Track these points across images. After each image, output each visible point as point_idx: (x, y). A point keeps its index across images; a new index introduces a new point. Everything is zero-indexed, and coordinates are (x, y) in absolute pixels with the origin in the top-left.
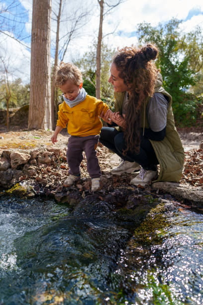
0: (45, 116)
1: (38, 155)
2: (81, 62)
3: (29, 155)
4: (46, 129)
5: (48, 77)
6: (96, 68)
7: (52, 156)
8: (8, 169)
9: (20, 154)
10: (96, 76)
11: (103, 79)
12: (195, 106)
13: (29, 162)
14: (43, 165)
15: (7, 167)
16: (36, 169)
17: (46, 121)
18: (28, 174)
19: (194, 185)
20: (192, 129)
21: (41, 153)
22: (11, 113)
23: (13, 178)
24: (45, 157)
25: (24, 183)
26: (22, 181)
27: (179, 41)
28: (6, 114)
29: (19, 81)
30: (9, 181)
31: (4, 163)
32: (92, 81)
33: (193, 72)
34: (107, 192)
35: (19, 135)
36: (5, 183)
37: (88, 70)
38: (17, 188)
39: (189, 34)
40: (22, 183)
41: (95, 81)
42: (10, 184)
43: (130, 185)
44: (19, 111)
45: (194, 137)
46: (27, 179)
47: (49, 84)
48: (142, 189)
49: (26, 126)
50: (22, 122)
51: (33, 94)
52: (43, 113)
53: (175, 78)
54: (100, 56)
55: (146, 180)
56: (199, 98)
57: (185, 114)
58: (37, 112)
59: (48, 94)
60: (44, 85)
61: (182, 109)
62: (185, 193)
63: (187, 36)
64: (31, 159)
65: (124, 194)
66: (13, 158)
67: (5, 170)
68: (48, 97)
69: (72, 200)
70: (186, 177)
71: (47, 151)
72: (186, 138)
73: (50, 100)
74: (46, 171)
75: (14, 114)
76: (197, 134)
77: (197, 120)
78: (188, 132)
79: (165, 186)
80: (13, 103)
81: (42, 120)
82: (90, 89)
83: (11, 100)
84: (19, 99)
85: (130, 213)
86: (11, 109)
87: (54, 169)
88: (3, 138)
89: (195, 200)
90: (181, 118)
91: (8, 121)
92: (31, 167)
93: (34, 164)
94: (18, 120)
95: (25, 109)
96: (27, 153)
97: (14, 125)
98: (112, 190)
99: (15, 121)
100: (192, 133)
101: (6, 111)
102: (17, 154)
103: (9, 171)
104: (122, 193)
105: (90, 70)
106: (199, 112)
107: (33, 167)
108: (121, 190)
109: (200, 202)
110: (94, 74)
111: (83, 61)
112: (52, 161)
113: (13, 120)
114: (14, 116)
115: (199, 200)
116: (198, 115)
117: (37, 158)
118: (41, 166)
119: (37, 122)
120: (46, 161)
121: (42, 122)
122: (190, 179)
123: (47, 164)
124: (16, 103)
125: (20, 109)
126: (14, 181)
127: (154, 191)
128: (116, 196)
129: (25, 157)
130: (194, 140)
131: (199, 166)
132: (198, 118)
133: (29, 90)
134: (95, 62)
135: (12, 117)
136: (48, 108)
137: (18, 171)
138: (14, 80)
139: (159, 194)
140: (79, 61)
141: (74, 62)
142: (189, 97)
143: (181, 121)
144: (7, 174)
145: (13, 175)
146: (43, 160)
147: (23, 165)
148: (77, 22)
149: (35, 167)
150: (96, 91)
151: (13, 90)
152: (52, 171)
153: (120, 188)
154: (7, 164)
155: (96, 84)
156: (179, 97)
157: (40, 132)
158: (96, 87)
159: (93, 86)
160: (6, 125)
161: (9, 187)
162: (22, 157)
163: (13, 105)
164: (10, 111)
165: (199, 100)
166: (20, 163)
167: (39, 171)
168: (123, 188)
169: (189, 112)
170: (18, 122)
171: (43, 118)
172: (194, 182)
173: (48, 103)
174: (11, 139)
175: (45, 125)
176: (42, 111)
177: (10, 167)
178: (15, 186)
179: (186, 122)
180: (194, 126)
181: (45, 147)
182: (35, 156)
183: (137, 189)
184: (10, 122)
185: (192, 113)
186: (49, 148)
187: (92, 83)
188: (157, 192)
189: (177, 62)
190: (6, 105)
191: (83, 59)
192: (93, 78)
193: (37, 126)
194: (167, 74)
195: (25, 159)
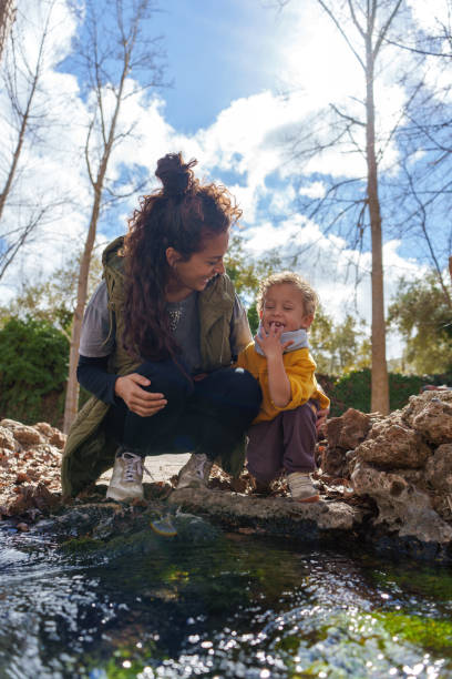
2: (42, 290)
6: (75, 305)
10: (73, 319)
27: (244, 272)
32: (65, 328)
37: (59, 306)
39: (260, 263)
41: (72, 328)
54: (86, 278)
63: (256, 265)
82: (57, 344)
105: (63, 306)
109: (273, 519)
110: (70, 315)
111: (47, 287)
115: (271, 515)
134: (75, 291)
140: (40, 287)
141: (28, 287)
148: (43, 211)
150: (72, 349)
155: (72, 334)
158: (71, 341)
159: (65, 339)
187: (64, 333)
191: (48, 283)
192: (66, 323)
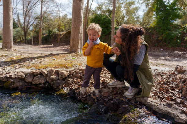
0: (79, 45)
1: (73, 72)
3: (69, 73)
4: (79, 52)
5: (81, 22)
6: (112, 8)
7: (81, 73)
8: (57, 80)
9: (64, 72)
11: (117, 14)
12: (180, 33)
13: (69, 76)
14: (76, 79)
15: (57, 79)
16: (72, 81)
17: (79, 47)
18: (68, 83)
19: (162, 101)
20: (177, 49)
21: (75, 71)
22: (61, 35)
23: (60, 85)
24: (77, 73)
25: (66, 89)
26: (64, 87)
28: (58, 36)
29: (66, 15)
30: (58, 87)
31: (56, 77)
32: (110, 16)
33: (180, 9)
34: (109, 100)
35: (64, 57)
36: (56, 87)
37: (107, 9)
38: (62, 92)
40: (65, 89)
41: (112, 16)
42: (59, 88)
43: (123, 97)
44: (65, 34)
45: (178, 55)
46: (67, 87)
47: (82, 26)
48: (130, 100)
49: (69, 43)
50: (67, 41)
51: (73, 32)
52: (78, 43)
53: (167, 14)
55: (132, 94)
56: (184, 27)
57: (172, 39)
58: (75, 42)
59: (81, 32)
60: (79, 27)
61: (170, 35)
62: (154, 107)
64: (70, 75)
65: (118, 102)
66: (61, 74)
67: (56, 81)
68: (81, 33)
69: (90, 102)
70: (159, 94)
71: (78, 71)
72: (172, 55)
73: (82, 35)
74: (77, 83)
75: (62, 36)
76: (180, 53)
77: (181, 42)
78: (174, 50)
79: (143, 100)
80: (62, 29)
81: (77, 47)
82: (108, 21)
83: (61, 27)
84: (65, 27)
85: (119, 116)
86: (61, 33)
87: (82, 81)
88: (56, 59)
89: (160, 112)
90: (169, 41)
91: (59, 40)
92: (69, 79)
93: (71, 78)
94: (64, 39)
95: (69, 33)
96: (68, 71)
97: (62, 42)
98: (112, 99)
99: (63, 40)
100: (177, 52)
101: (58, 34)
102: (62, 72)
103: (58, 81)
104: (117, 102)
105: (109, 9)
106: (183, 37)
107: (70, 80)
108: (117, 99)
110: (111, 12)
111: (104, 3)
112: (81, 76)
113: (62, 39)
114: (62, 37)
115: (162, 113)
116: (182, 39)
117: (73, 74)
118: (74, 79)
119: (74, 48)
120: (78, 76)
121: (77, 48)
122: (161, 96)
123: (78, 78)
124: (64, 29)
125: (66, 33)
126: (61, 87)
127: (136, 102)
128: (113, 104)
129: (66, 73)
130: (178, 57)
131: (169, 86)
132: (183, 41)
133: (71, 21)
134: (112, 4)
135: (62, 38)
136: (81, 40)
137: (63, 81)
138: (63, 15)
139: (139, 104)
140: (102, 4)
141: (99, 4)
142: (176, 27)
143: (169, 43)
144: (57, 83)
145: (60, 84)
146: (76, 75)
147: (65, 78)
149: (72, 79)
150: (112, 23)
151: (62, 21)
152: (81, 82)
153: (117, 98)
154: (57, 77)
155: (112, 18)
156: (169, 27)
157: (76, 55)
158: (112, 20)
159: (110, 20)
160: (57, 42)
161: (58, 90)
162: (65, 74)
163: (62, 31)
164: (60, 34)
165: (184, 29)
166: (64, 77)
167: (73, 82)
168: (118, 99)
169: (176, 37)
170: (64, 40)
171: (78, 46)
172: (163, 99)
173: (81, 37)
174: (59, 60)
175: (79, 50)
176: (77, 42)
177: (59, 79)
178: (61, 90)
179: (173, 44)
180: (179, 47)
181: (77, 67)
182: (72, 73)
183: (127, 100)
184: (60, 41)
185: (178, 38)
186: (80, 68)
187: (110, 18)
188: (138, 104)
189: (168, 3)
190: (58, 30)
191: (104, 2)
192: (110, 14)
193: (74, 50)
194: (161, 11)
195: (66, 75)
